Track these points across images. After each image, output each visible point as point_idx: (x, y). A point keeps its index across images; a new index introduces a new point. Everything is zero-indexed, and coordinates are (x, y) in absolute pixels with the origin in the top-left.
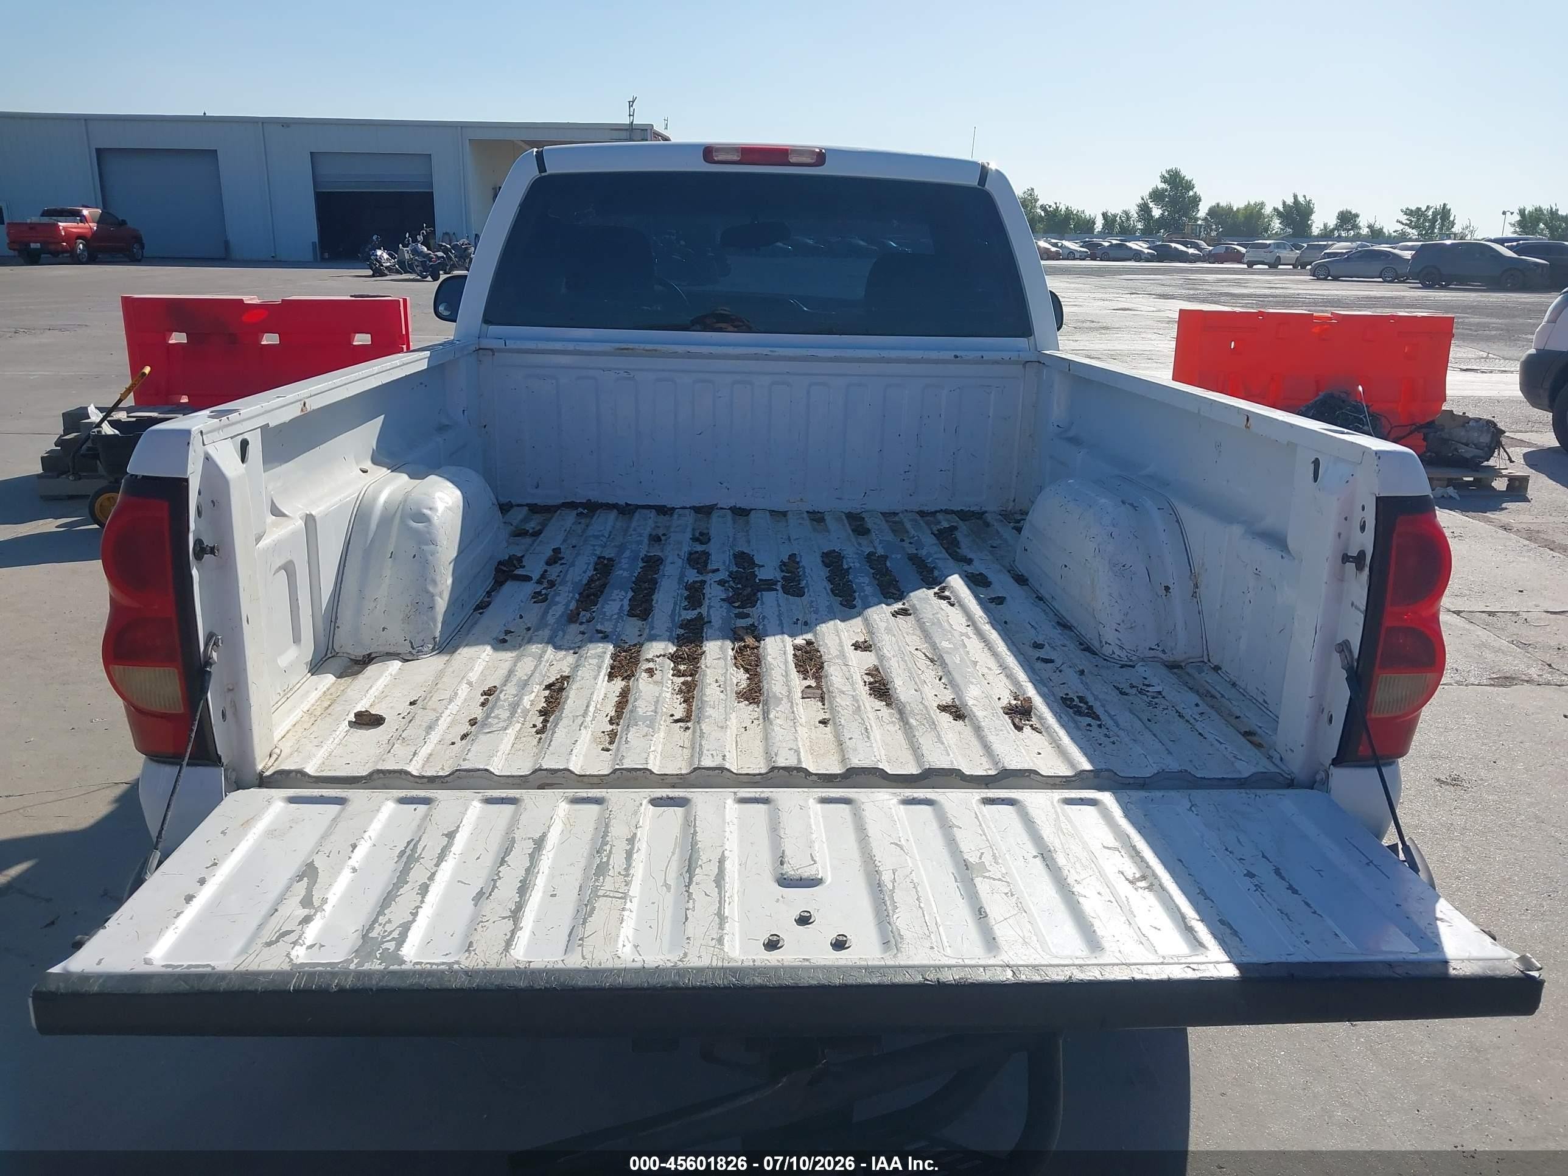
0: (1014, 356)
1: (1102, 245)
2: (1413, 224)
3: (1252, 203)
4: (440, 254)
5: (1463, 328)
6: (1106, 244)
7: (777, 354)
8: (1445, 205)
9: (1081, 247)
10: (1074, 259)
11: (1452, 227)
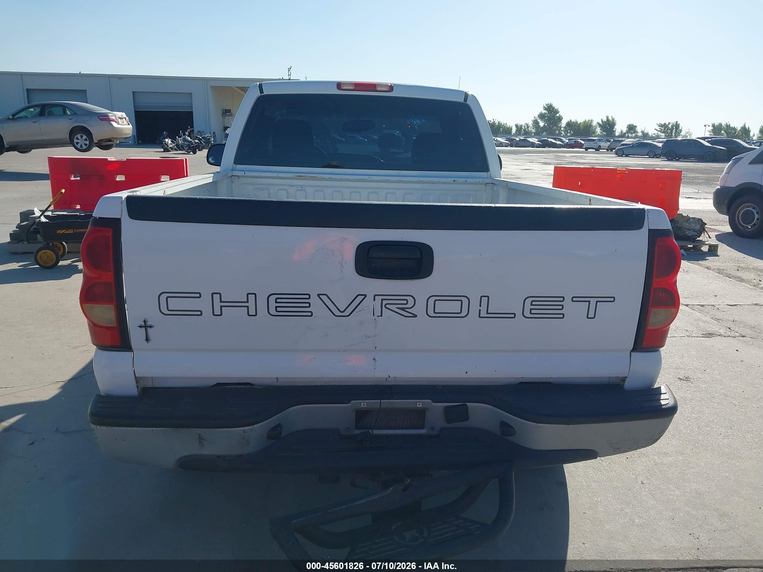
0: (481, 180)
1: (516, 140)
2: (662, 131)
3: (587, 120)
4: (197, 141)
5: (686, 179)
6: (518, 139)
7: (371, 179)
8: (677, 122)
9: (506, 140)
10: (503, 146)
11: (681, 132)
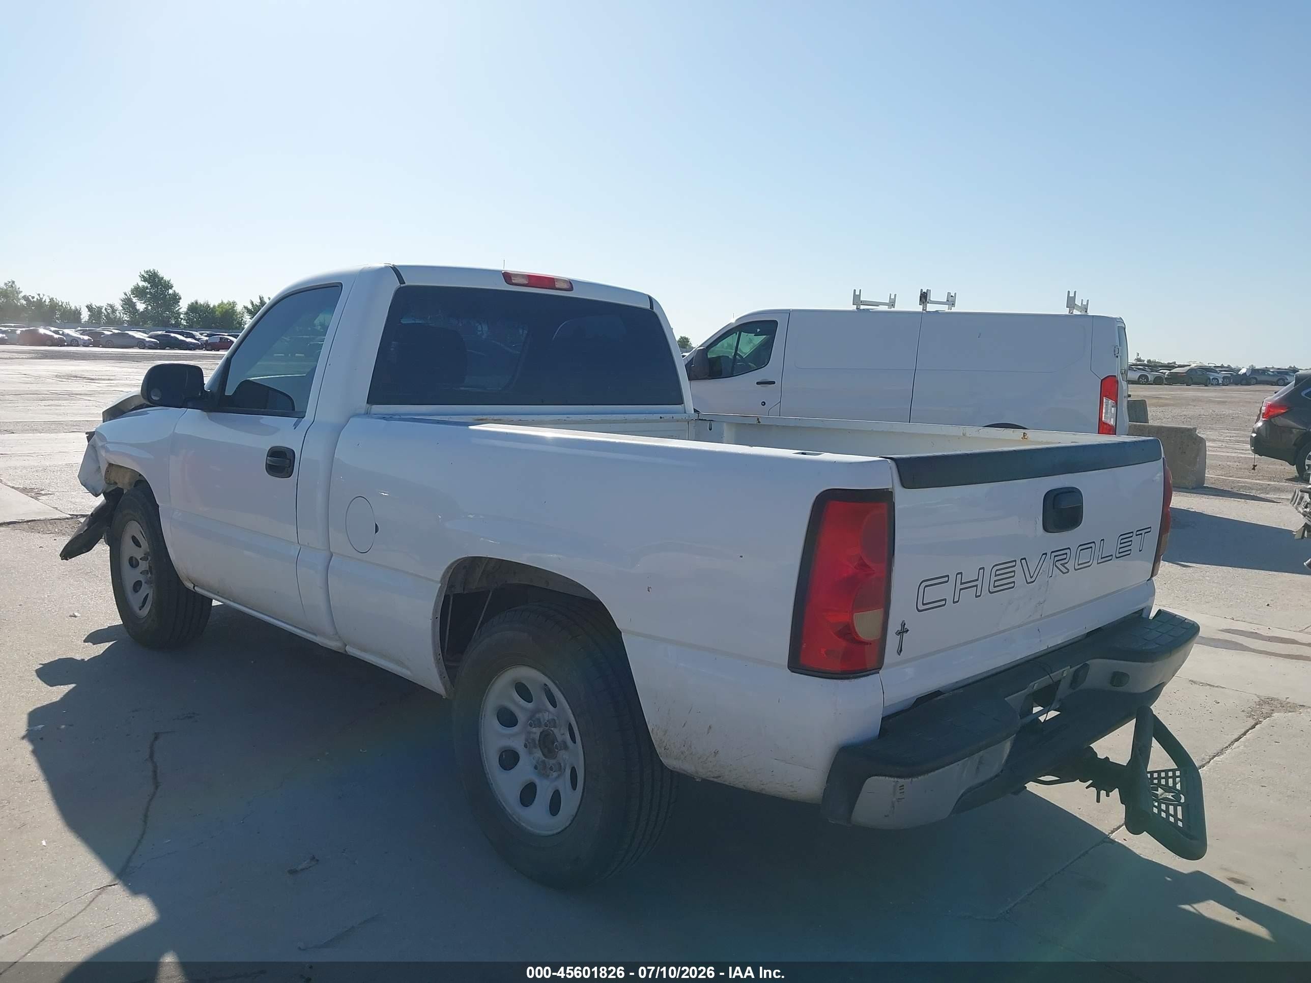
1: (104, 334)
3: (225, 302)
6: (109, 333)
7: (570, 419)
9: (81, 335)
10: (79, 345)
